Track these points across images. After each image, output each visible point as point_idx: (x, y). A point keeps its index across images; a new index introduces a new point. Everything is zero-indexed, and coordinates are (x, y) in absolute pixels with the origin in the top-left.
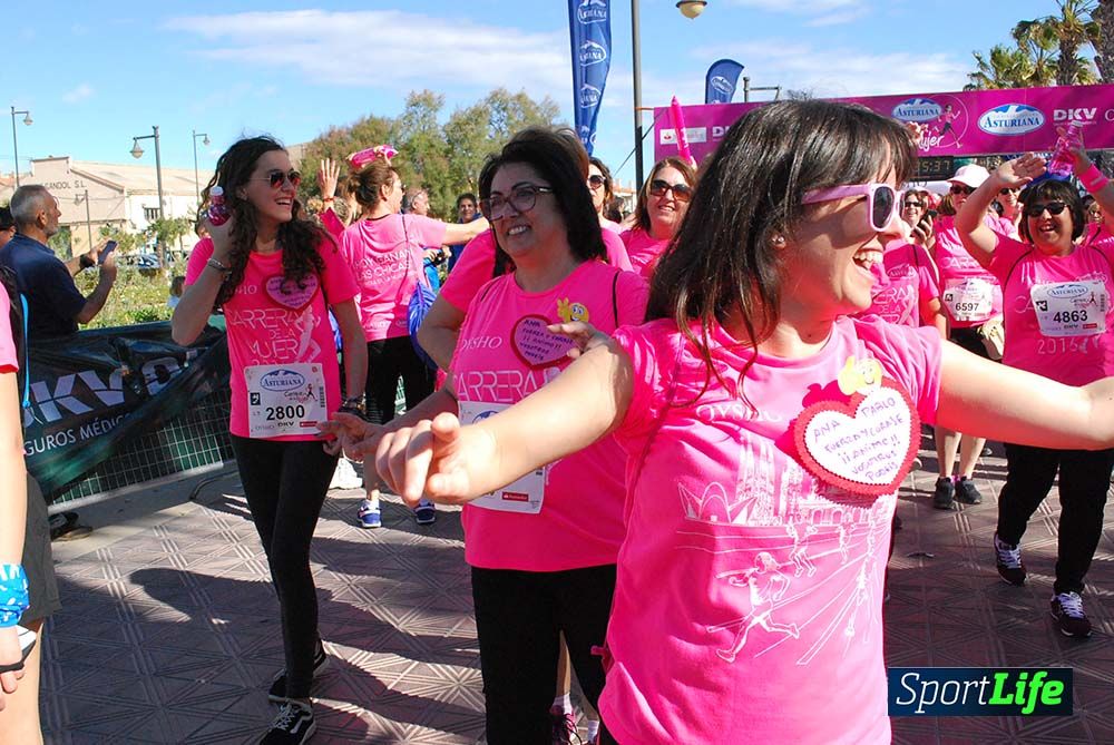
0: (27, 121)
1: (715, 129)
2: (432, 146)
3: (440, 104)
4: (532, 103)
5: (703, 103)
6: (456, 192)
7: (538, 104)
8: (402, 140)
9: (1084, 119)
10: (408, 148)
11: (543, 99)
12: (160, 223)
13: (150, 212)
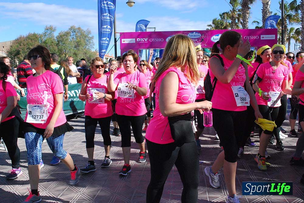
1: (138, 39)
2: (53, 42)
3: (54, 30)
4: (83, 30)
5: (135, 31)
6: (60, 57)
7: (85, 31)
8: (43, 40)
10: (45, 43)
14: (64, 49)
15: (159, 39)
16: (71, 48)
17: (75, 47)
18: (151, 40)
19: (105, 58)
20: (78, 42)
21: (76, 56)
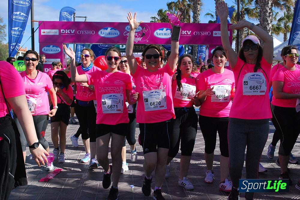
1: (62, 31)
15: (89, 31)
18: (79, 32)
19: (22, 53)
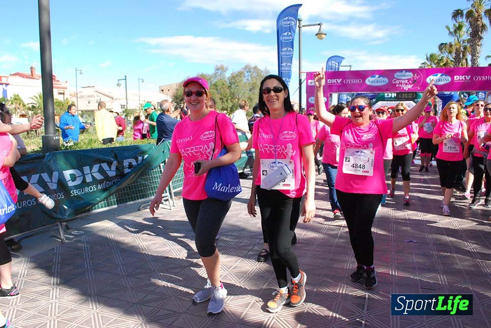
0: (81, 73)
1: (328, 80)
2: (224, 85)
3: (227, 69)
4: (260, 70)
6: (232, 102)
8: (213, 82)
9: (466, 80)
10: (215, 85)
11: (264, 69)
12: (126, 110)
13: (123, 106)
14: (237, 92)
15: (356, 80)
16: (246, 92)
17: (250, 91)
18: (346, 81)
20: (253, 84)
21: (251, 101)
